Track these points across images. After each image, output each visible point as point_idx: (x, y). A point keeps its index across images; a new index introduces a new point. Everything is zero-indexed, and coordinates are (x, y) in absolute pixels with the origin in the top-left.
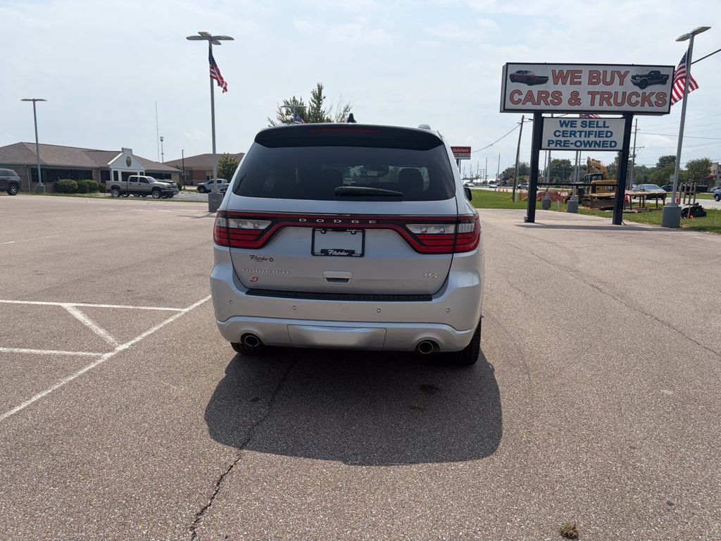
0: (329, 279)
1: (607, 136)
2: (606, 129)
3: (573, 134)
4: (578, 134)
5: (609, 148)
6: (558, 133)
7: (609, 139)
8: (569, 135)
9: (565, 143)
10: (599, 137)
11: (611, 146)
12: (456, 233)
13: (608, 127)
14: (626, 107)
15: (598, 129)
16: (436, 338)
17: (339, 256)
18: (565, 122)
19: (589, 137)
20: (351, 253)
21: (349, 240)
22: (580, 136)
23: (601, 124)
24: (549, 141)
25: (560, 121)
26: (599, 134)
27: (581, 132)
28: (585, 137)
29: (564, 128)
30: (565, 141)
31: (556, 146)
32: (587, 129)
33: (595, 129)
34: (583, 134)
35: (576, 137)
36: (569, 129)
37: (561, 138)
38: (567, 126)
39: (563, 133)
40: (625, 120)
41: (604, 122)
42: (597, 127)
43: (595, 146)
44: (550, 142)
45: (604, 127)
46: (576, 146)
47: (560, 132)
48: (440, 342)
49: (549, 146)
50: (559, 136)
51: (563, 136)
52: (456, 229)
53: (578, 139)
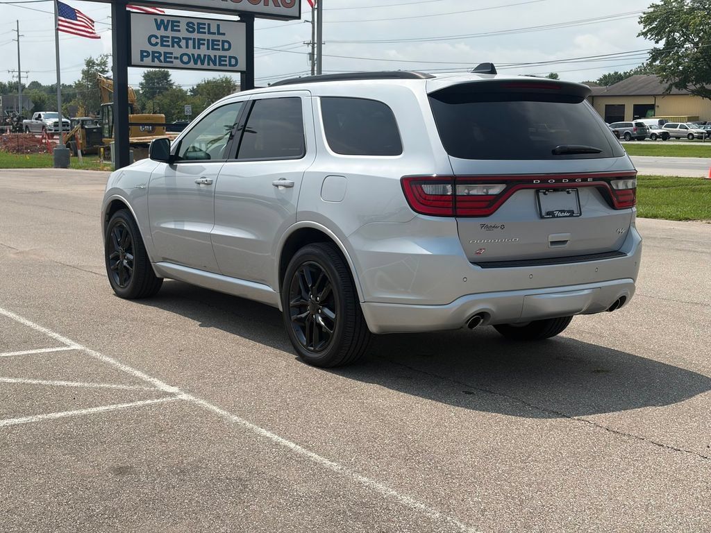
0: (552, 243)
1: (224, 49)
2: (221, 38)
3: (176, 42)
4: (183, 43)
5: (228, 68)
6: (153, 40)
7: (227, 54)
8: (170, 43)
9: (166, 57)
10: (213, 49)
11: (230, 65)
13: (224, 34)
14: (246, 6)
15: (211, 37)
17: (563, 217)
18: (162, 21)
19: (199, 48)
20: (571, 213)
22: (187, 47)
23: (214, 29)
24: (142, 52)
25: (156, 20)
26: (213, 45)
27: (187, 39)
28: (194, 48)
29: (162, 32)
30: (165, 53)
31: (153, 61)
32: (195, 35)
33: (206, 36)
34: (191, 42)
35: (180, 47)
36: (169, 33)
37: (159, 48)
38: (166, 29)
39: (162, 41)
40: (244, 24)
41: (218, 26)
42: (210, 33)
43: (209, 64)
44: (144, 54)
45: (219, 33)
46: (182, 61)
47: (157, 38)
49: (142, 60)
50: (156, 44)
51: (162, 45)
53: (184, 50)
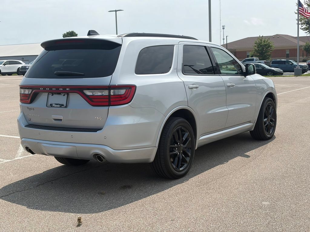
0: (56, 120)
12: (110, 95)
16: (103, 154)
17: (57, 107)
20: (61, 105)
21: (61, 99)
48: (105, 157)
52: (109, 92)
